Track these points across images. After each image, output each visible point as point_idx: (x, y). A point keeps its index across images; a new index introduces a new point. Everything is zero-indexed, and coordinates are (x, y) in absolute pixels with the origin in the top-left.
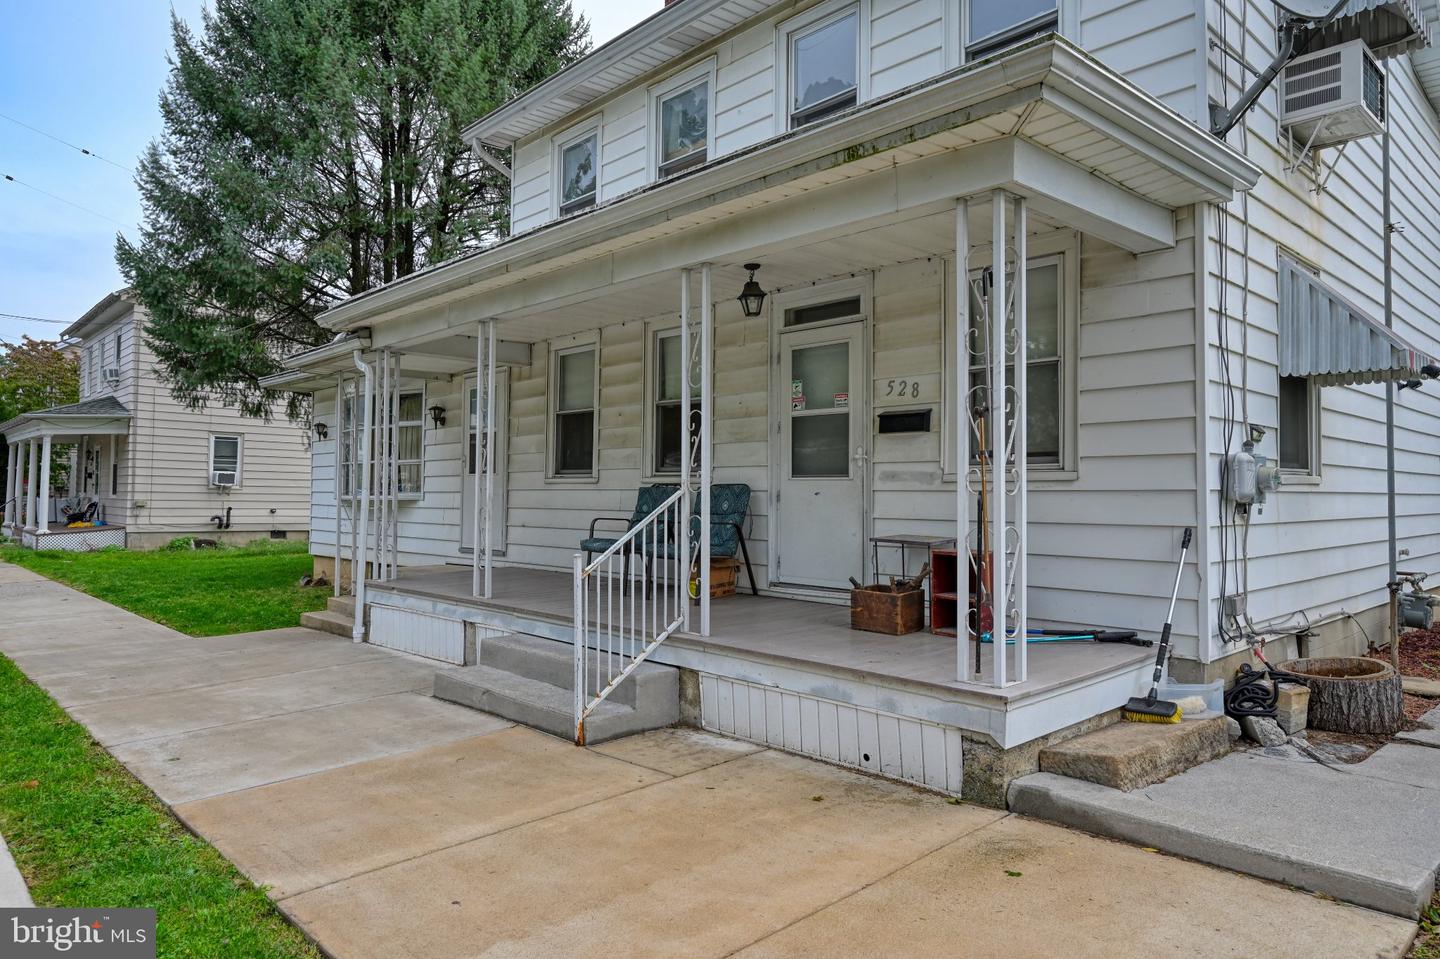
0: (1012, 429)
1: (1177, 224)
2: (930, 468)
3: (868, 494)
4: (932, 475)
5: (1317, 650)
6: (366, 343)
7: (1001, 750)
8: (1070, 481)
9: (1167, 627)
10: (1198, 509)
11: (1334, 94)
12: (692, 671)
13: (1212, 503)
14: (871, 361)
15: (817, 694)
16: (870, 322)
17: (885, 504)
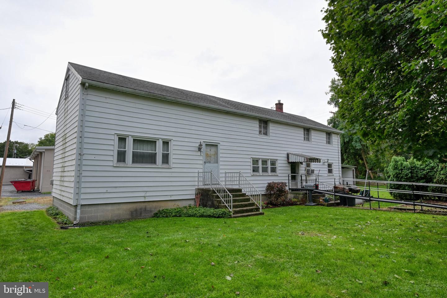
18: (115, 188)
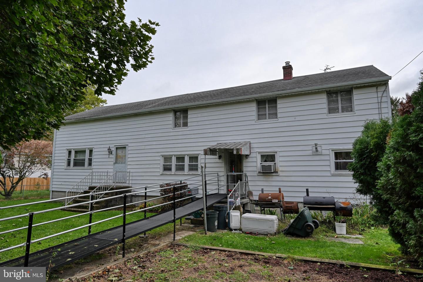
18: (64, 182)
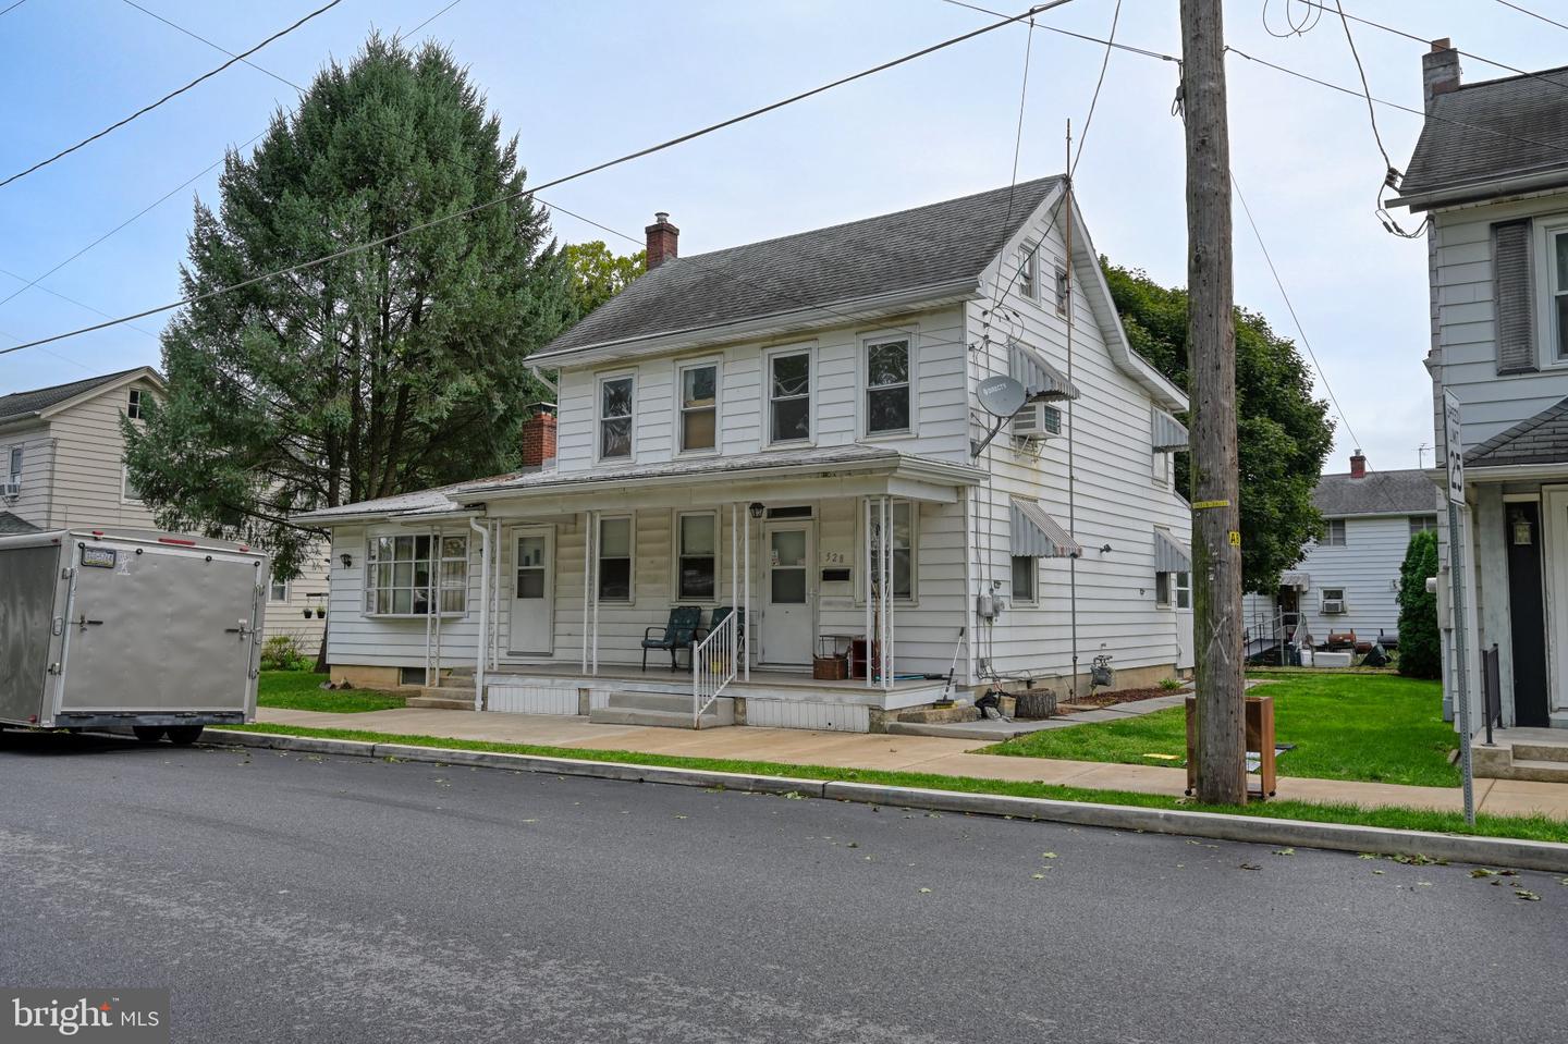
0: (887, 586)
1: (958, 493)
2: (850, 599)
3: (816, 613)
4: (850, 603)
5: (1035, 686)
6: (483, 513)
7: (884, 711)
8: (914, 607)
9: (952, 670)
10: (966, 619)
11: (1033, 425)
12: (741, 698)
13: (972, 617)
14: (817, 543)
15: (807, 700)
16: (817, 521)
17: (825, 618)
